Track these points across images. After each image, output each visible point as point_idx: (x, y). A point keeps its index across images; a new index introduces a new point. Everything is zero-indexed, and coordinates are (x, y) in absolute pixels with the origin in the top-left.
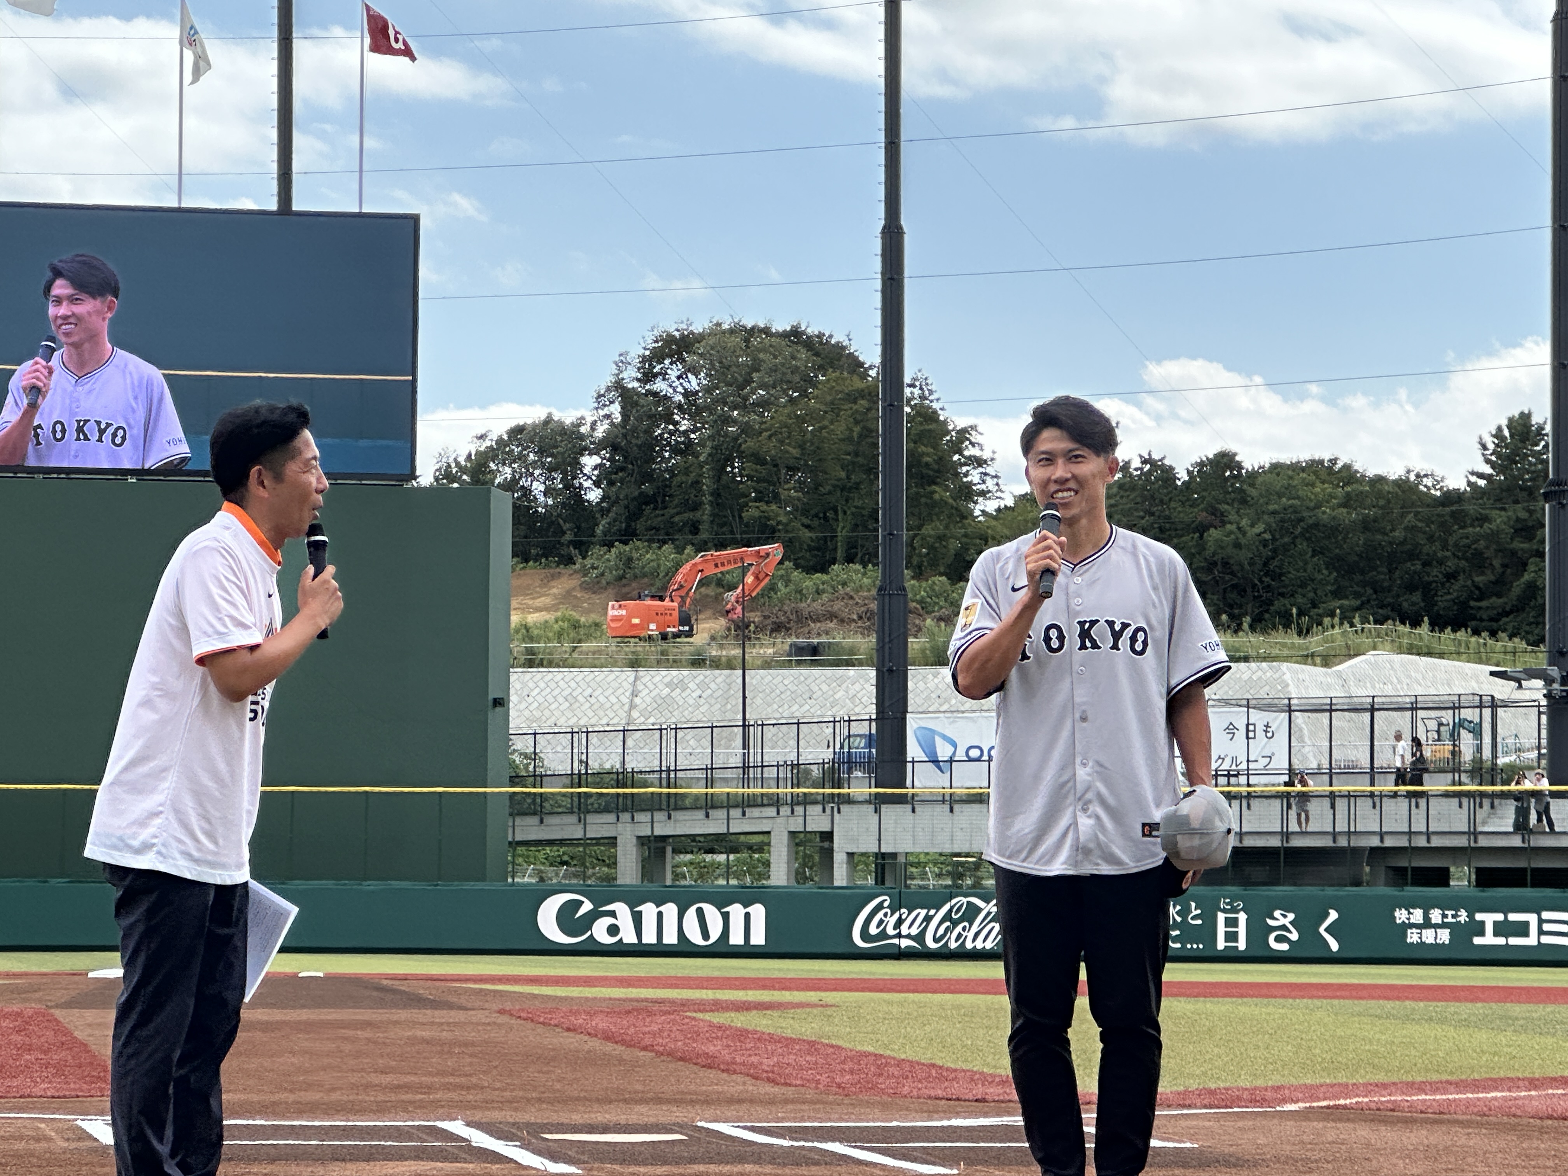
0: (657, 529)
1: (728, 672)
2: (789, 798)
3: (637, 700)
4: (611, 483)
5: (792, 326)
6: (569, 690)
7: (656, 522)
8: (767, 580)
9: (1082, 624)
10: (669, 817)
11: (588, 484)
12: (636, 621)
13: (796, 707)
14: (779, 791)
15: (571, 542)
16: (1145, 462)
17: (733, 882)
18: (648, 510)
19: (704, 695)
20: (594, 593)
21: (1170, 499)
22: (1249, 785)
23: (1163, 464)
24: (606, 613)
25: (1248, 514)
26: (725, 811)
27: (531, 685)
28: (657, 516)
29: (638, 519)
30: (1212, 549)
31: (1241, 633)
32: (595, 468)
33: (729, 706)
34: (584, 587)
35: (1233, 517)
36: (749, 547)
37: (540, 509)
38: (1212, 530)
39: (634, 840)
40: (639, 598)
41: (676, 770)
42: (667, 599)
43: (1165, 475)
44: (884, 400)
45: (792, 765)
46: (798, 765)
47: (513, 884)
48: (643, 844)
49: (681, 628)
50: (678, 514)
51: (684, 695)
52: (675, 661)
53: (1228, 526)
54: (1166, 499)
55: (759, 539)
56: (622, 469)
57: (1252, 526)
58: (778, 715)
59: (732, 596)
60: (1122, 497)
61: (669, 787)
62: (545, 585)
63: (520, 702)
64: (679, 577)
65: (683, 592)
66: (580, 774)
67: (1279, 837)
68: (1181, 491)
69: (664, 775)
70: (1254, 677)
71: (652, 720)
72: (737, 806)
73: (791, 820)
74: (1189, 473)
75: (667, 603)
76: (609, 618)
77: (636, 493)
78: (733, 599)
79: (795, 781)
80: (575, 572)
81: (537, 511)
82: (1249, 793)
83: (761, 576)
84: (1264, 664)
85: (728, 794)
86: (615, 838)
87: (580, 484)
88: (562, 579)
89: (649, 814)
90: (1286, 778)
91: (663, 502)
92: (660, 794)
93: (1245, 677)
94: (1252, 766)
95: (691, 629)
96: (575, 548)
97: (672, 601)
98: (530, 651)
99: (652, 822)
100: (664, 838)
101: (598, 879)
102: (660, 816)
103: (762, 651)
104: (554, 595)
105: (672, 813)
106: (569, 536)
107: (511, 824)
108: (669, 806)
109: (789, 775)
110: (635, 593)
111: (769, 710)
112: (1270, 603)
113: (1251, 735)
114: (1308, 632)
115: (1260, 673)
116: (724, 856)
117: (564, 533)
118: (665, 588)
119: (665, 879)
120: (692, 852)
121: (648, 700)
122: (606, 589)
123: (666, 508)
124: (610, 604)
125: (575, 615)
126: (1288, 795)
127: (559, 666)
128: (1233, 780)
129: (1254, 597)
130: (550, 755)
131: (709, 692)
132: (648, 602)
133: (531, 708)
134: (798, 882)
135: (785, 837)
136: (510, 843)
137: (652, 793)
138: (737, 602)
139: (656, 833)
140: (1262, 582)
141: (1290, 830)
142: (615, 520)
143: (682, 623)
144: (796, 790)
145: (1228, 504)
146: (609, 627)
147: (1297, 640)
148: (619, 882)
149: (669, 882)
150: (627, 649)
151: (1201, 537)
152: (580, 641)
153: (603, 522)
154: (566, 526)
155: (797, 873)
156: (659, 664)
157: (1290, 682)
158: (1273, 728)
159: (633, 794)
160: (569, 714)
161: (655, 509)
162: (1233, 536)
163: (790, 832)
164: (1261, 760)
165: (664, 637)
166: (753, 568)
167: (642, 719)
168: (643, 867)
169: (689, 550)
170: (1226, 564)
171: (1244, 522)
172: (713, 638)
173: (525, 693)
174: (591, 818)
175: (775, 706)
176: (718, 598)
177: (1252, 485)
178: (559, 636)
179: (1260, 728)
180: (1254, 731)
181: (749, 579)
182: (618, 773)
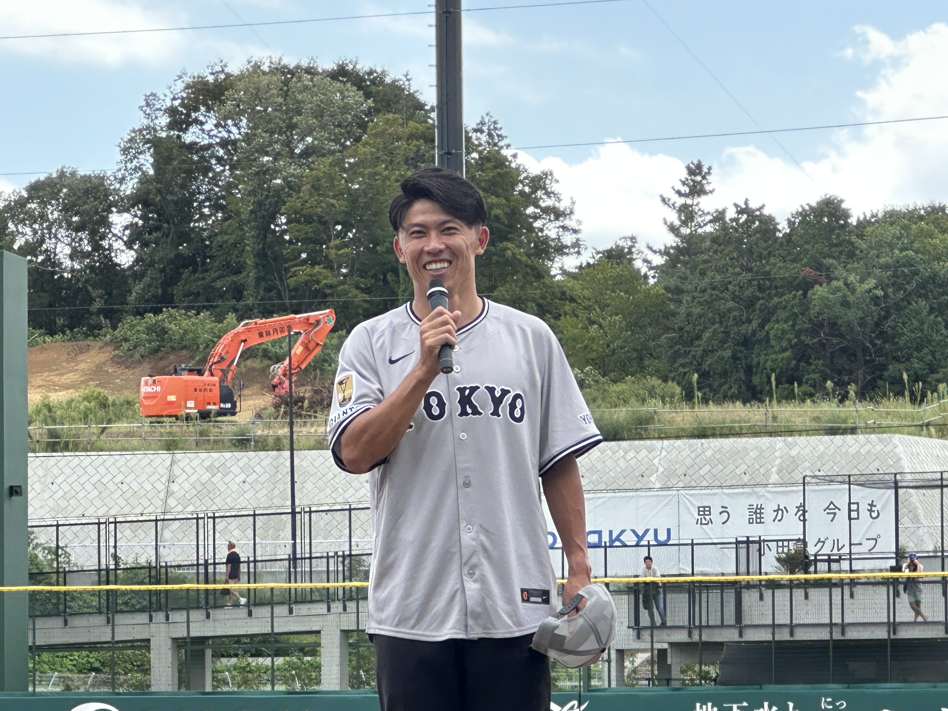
0: (198, 294)
1: (275, 453)
2: (341, 593)
3: (174, 487)
4: (145, 244)
5: (339, 66)
6: (98, 477)
7: (193, 288)
8: (318, 350)
9: (462, 390)
10: (208, 616)
11: (118, 245)
12: (172, 398)
13: (352, 491)
14: (331, 585)
15: (100, 311)
16: (741, 212)
17: (280, 687)
18: (186, 273)
19: (249, 480)
20: (127, 367)
21: (770, 253)
22: (852, 571)
23: (761, 215)
24: (139, 391)
25: (855, 269)
26: (268, 609)
27: (56, 471)
28: (198, 279)
29: (176, 284)
30: (817, 309)
31: (847, 403)
32: (126, 228)
33: (276, 492)
34: (116, 361)
35: (840, 271)
36: (296, 313)
37: (65, 275)
38: (817, 287)
39: (169, 642)
40: (176, 372)
41: (215, 564)
42: (207, 373)
43: (764, 227)
44: (441, 147)
45: (344, 557)
46: (350, 555)
47: (34, 693)
48: (179, 647)
49: (222, 405)
50: (219, 278)
51: (226, 480)
52: (216, 442)
53: (835, 283)
54: (765, 253)
55: (311, 304)
56: (157, 229)
57: (862, 281)
58: (330, 501)
59: (279, 369)
60: (716, 252)
61: (207, 582)
62: (73, 360)
63: (43, 491)
64: (219, 349)
65: (224, 366)
66: (108, 570)
67: (885, 629)
68: (782, 244)
69: (202, 570)
70: (863, 451)
71: (191, 508)
72: (282, 603)
73: (344, 617)
74: (791, 223)
75: (206, 377)
76: (142, 395)
77: (172, 256)
78: (280, 372)
79: (347, 573)
80: (106, 344)
81: (62, 277)
82: (852, 580)
83: (311, 346)
84: (873, 436)
85: (272, 589)
86: (148, 641)
87: (110, 245)
88: (92, 353)
89: (185, 613)
90: (893, 563)
91: (204, 263)
92: (198, 590)
93: (852, 451)
94: (854, 549)
95: (234, 406)
96: (106, 318)
97: (212, 375)
98: (52, 434)
99: (188, 622)
100: (202, 640)
101: (129, 686)
102: (197, 615)
103: (313, 430)
104: (83, 371)
105: (211, 611)
106: (97, 305)
107: (31, 627)
108: (207, 602)
109: (340, 568)
110: (172, 368)
111: (322, 495)
112: (884, 367)
113: (854, 515)
114: (922, 401)
115: (868, 447)
116: (269, 659)
117: (92, 300)
118: (204, 360)
119: (204, 686)
120: (236, 655)
121: (186, 486)
122: (140, 362)
123: (207, 271)
124: (143, 379)
125: (104, 392)
126: (895, 582)
127: (87, 450)
128: (834, 566)
129: (866, 360)
130: (77, 550)
131: (254, 476)
132: (186, 377)
133: (56, 497)
134: (352, 687)
135: (336, 637)
136: (30, 648)
137: (188, 590)
138: (285, 375)
139: (193, 634)
140: (874, 345)
141: (897, 620)
142: (149, 286)
143: (223, 400)
144: (348, 584)
145: (834, 258)
146: (142, 405)
147: (909, 409)
148: (153, 689)
149: (209, 688)
150: (162, 430)
151: (805, 295)
152: (109, 421)
153: (137, 287)
154: (95, 293)
155: (351, 676)
156: (198, 446)
157: (902, 456)
158: (878, 507)
159: (167, 591)
160: (98, 502)
161: (194, 271)
162: (839, 294)
163: (343, 631)
164: (865, 542)
165: (205, 415)
166: (301, 338)
167: (180, 508)
168: (180, 671)
169: (231, 317)
170: (833, 325)
171: (852, 278)
172: (259, 416)
173: (50, 480)
174: (119, 619)
175: (328, 491)
176: (264, 371)
177: (861, 236)
178: (85, 417)
179: (864, 508)
180: (858, 510)
181: (298, 349)
182: (150, 568)
